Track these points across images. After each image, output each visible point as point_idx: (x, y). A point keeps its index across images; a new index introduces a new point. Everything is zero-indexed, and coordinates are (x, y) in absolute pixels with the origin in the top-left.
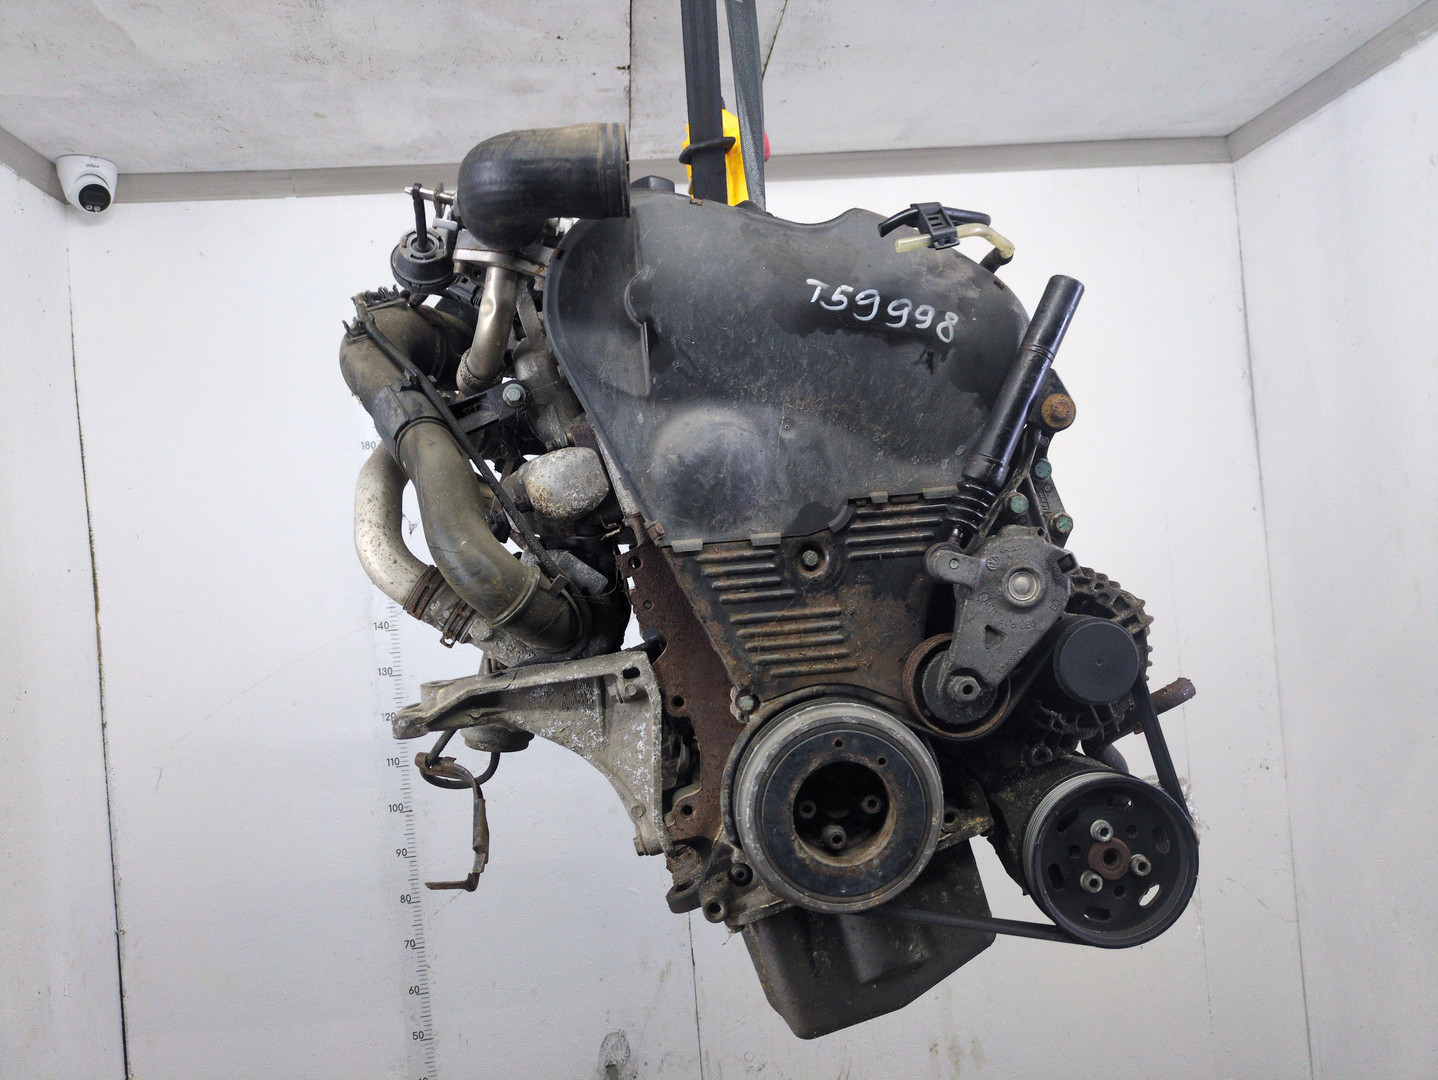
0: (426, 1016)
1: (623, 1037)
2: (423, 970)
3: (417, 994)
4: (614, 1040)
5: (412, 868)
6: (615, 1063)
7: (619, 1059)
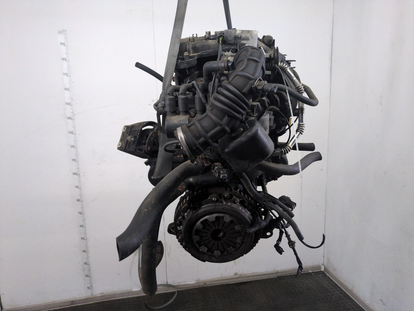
0: (85, 233)
2: (84, 220)
3: (82, 227)
5: (80, 191)
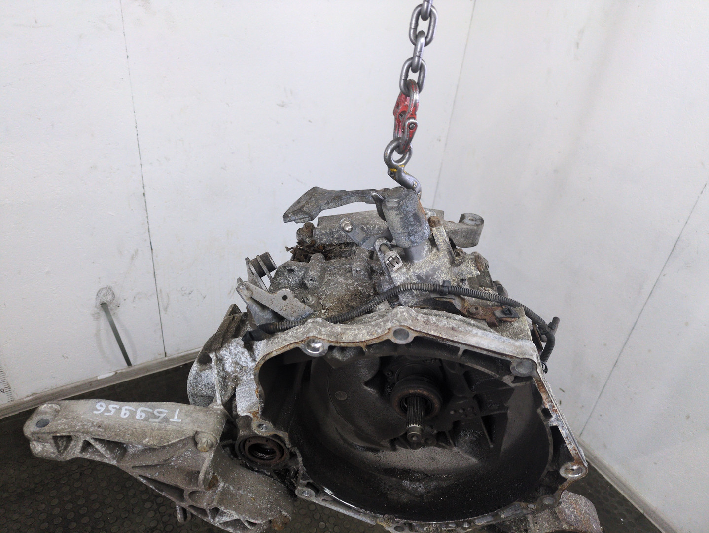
1: (110, 289)
4: (104, 291)
6: (106, 302)
7: (109, 300)
